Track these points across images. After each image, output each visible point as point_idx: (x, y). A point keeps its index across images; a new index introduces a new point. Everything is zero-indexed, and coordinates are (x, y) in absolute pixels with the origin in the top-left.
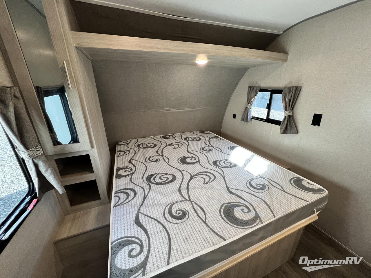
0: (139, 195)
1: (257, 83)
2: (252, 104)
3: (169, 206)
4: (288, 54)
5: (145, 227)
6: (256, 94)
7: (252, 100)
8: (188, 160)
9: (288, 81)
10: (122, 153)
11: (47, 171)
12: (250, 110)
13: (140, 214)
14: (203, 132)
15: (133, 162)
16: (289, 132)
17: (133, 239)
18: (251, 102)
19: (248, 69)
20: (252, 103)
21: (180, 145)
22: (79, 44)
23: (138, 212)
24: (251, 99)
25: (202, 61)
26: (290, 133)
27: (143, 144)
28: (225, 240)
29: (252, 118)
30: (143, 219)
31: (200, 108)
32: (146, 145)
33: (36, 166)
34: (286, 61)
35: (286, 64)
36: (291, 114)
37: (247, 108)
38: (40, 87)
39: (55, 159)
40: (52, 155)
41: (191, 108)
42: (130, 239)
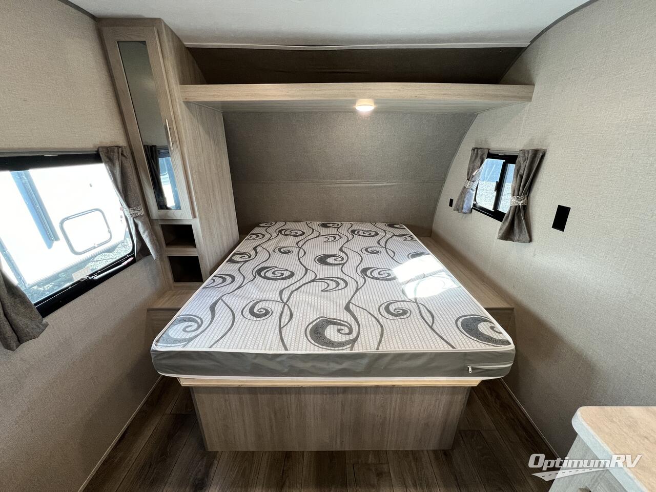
0: (235, 284)
1: (486, 141)
2: (473, 182)
3: (255, 302)
4: (534, 85)
5: (216, 313)
6: (482, 163)
7: (474, 174)
8: (330, 260)
9: (529, 138)
10: (254, 237)
11: (144, 232)
12: (469, 192)
13: (220, 300)
14: (391, 225)
15: (259, 249)
16: (516, 237)
17: (197, 319)
18: (473, 176)
19: (478, 114)
20: (473, 179)
21: (338, 237)
22: (186, 99)
23: (220, 298)
24: (472, 172)
25: (365, 107)
26: (518, 241)
27: (287, 230)
28: (286, 349)
29: (473, 208)
30: (220, 307)
31: (388, 183)
32: (290, 232)
33: (136, 225)
34: (529, 99)
35: (528, 105)
36: (521, 203)
37: (465, 187)
38: (155, 146)
39: (162, 225)
40: (157, 220)
41: (371, 182)
42: (194, 317)
